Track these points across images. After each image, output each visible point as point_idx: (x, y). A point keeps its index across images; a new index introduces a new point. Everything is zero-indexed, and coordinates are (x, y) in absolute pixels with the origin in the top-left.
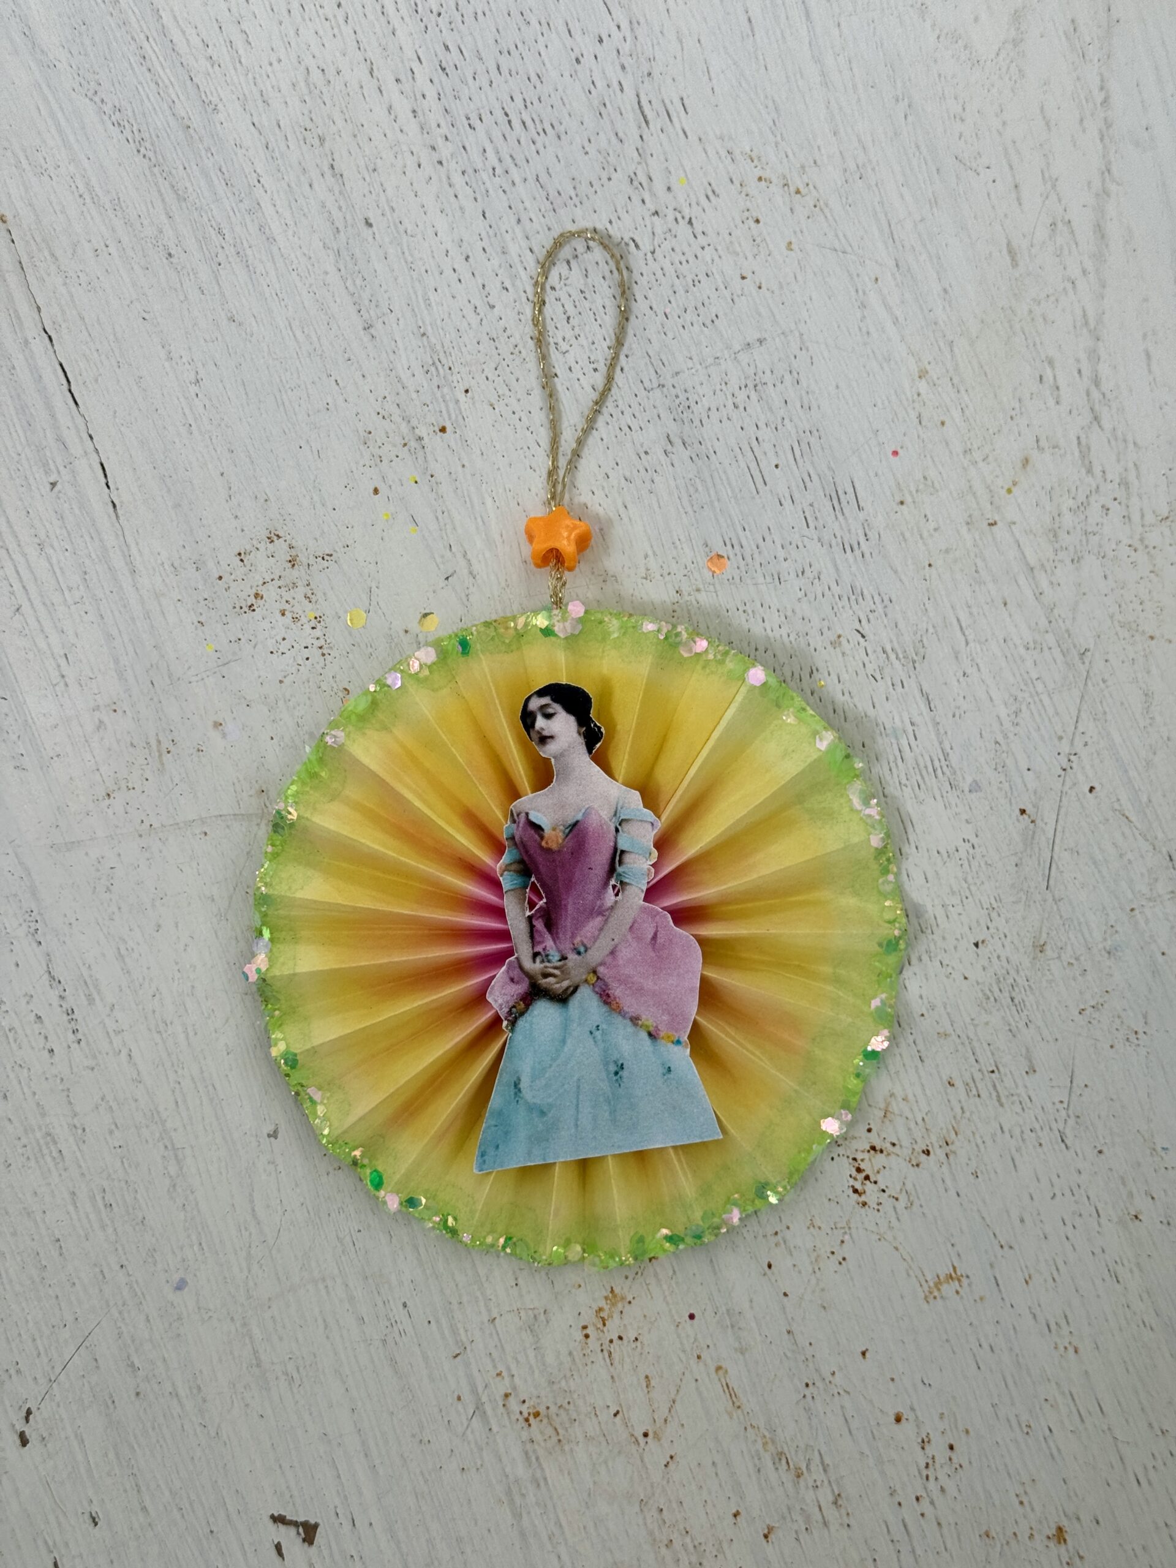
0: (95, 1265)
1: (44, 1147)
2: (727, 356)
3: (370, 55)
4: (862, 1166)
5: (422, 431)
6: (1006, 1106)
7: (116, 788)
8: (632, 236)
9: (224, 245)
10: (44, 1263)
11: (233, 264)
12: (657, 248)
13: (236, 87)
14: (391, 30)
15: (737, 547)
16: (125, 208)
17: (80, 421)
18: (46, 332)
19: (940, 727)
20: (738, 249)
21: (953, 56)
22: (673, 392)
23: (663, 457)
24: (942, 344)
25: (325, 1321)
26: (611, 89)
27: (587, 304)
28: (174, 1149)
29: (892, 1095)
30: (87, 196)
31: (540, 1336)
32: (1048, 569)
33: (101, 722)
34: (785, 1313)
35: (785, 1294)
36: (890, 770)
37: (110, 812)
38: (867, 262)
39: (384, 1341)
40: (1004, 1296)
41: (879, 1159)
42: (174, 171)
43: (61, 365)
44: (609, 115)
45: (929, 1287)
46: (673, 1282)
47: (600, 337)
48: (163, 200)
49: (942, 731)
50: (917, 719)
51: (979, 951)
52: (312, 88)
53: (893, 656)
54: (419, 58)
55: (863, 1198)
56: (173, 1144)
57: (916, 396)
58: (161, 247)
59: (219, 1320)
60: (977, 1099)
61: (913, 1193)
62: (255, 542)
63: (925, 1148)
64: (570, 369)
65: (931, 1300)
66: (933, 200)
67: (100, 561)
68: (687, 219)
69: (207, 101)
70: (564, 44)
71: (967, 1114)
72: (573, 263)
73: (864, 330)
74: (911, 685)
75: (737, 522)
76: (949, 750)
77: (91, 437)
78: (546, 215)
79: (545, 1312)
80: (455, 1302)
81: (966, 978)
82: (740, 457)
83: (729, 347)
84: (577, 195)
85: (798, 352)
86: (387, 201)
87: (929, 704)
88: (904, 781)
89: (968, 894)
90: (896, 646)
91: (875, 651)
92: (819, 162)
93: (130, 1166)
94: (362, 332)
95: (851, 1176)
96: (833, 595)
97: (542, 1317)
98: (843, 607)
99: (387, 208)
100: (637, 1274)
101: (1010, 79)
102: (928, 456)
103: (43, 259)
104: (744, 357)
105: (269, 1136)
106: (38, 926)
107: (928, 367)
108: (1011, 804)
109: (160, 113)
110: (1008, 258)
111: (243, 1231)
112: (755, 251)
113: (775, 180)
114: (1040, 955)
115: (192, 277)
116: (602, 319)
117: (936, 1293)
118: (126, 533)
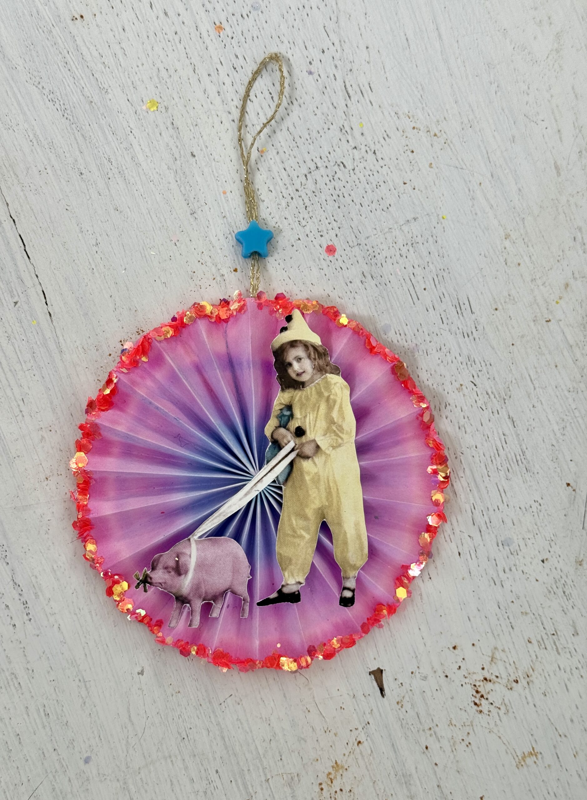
0: (39, 749)
1: (10, 681)
2: (396, 227)
3: (193, 60)
4: (479, 689)
5: (224, 271)
6: (561, 654)
7: (51, 474)
8: (342, 160)
9: (112, 168)
10: (10, 748)
11: (117, 179)
12: (356, 168)
13: (118, 79)
14: (205, 47)
15: (403, 335)
16: (56, 147)
17: (31, 267)
18: (11, 217)
19: (520, 436)
20: (402, 168)
21: (522, 59)
22: (366, 248)
23: (360, 284)
24: (518, 219)
25: (171, 781)
26: (329, 79)
27: (317, 199)
28: (84, 682)
29: (496, 648)
30: (34, 141)
31: (295, 789)
32: (581, 346)
33: (43, 437)
34: (436, 775)
35: (436, 764)
36: (492, 461)
37: (48, 488)
38: (475, 174)
39: (205, 793)
40: (562, 764)
41: (489, 686)
42: (84, 127)
43: (20, 236)
44: (328, 93)
45: (519, 759)
46: (371, 758)
47: (324, 217)
48: (77, 143)
49: (521, 439)
50: (507, 432)
51: (544, 565)
52: (161, 79)
53: (492, 396)
54: (221, 62)
55: (480, 708)
56: (84, 680)
57: (503, 249)
58: (77, 169)
59: (110, 780)
60: (545, 650)
61: (509, 704)
62: (129, 334)
63: (515, 679)
64: (307, 235)
65: (520, 767)
66: (512, 139)
67: (42, 346)
68: (373, 151)
69: (102, 87)
70: (303, 54)
71: (539, 659)
72: (308, 176)
73: (474, 212)
74: (503, 413)
75: (402, 320)
76: (525, 448)
77: (37, 276)
78: (293, 149)
79: (298, 775)
80: (245, 769)
81: (537, 580)
82: (404, 284)
83: (396, 223)
84: (310, 138)
85: (436, 225)
86: (204, 142)
87: (514, 423)
88: (500, 468)
89: (538, 532)
90: (494, 391)
91: (482, 394)
92: (447, 118)
93: (59, 691)
94: (190, 216)
95: (473, 695)
96: (458, 363)
97: (296, 778)
98: (463, 369)
99: (203, 146)
100: (350, 752)
101: (555, 71)
102: (511, 283)
103: (9, 176)
104: (406, 228)
105: (139, 674)
106: (7, 554)
107: (511, 233)
108: (561, 480)
109: (75, 94)
110: (555, 171)
111: (124, 729)
112: (412, 168)
113: (422, 128)
114: (579, 567)
115: (94, 186)
116: (326, 208)
117: (523, 763)
118: (57, 330)
